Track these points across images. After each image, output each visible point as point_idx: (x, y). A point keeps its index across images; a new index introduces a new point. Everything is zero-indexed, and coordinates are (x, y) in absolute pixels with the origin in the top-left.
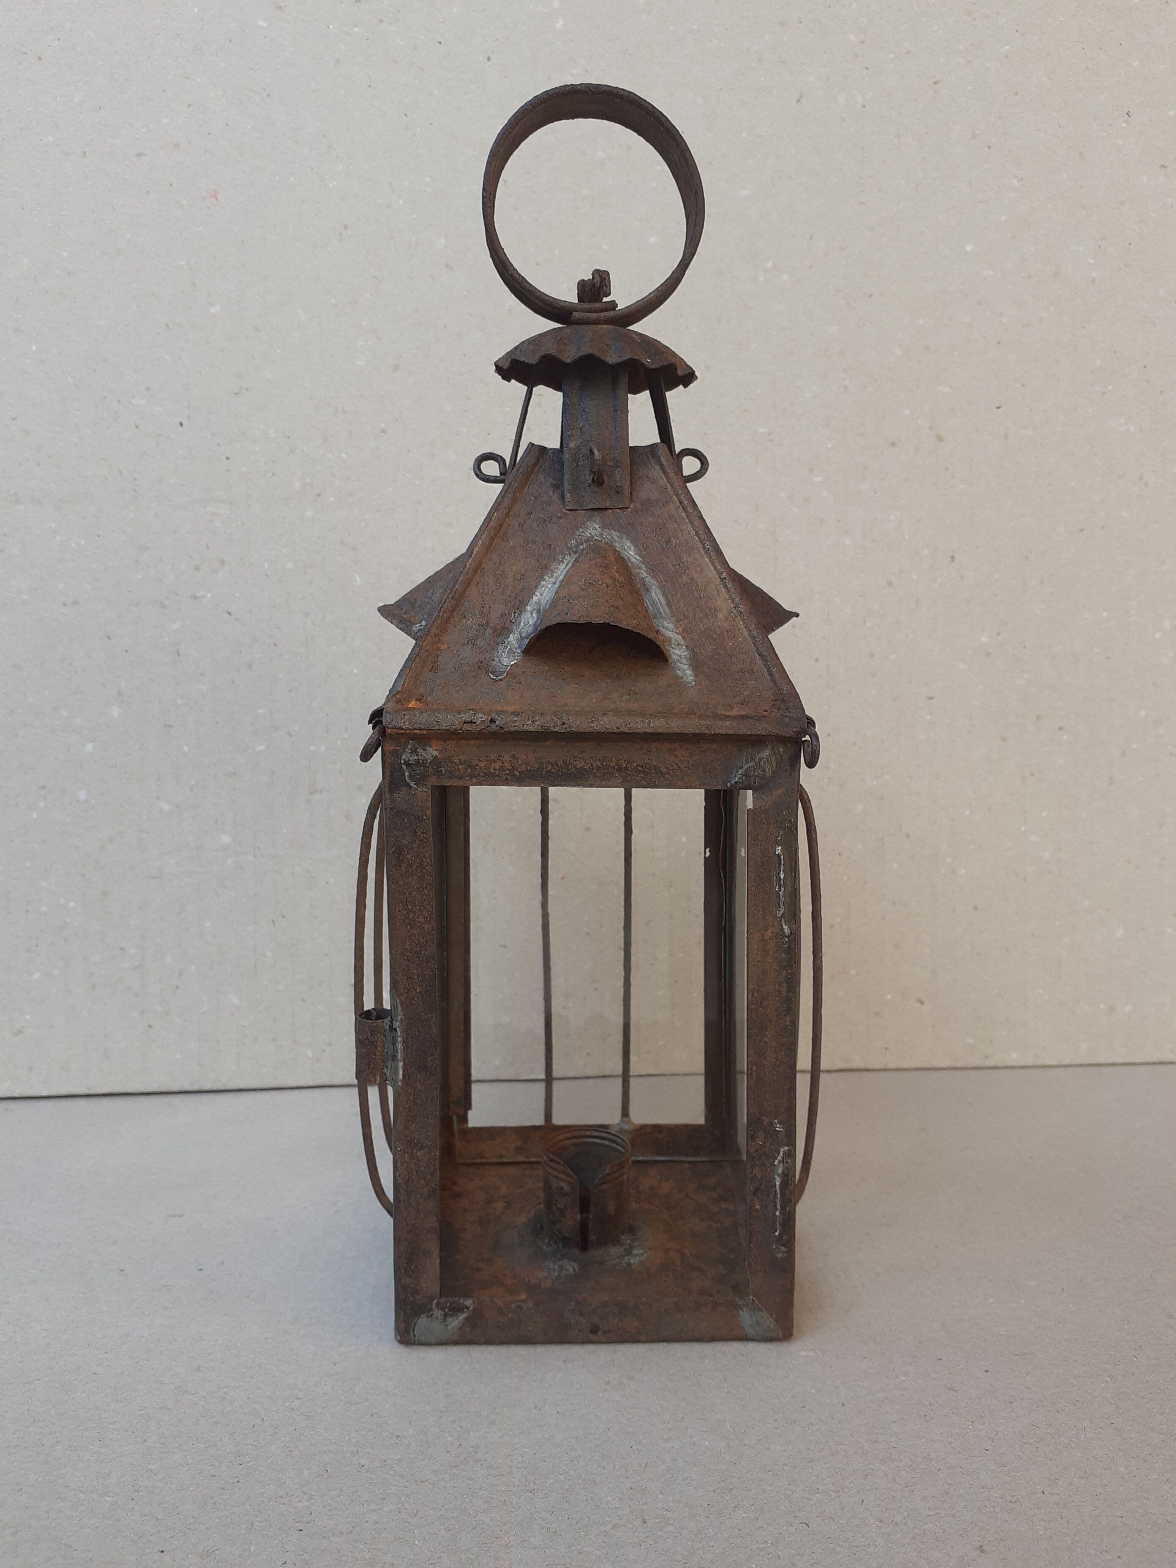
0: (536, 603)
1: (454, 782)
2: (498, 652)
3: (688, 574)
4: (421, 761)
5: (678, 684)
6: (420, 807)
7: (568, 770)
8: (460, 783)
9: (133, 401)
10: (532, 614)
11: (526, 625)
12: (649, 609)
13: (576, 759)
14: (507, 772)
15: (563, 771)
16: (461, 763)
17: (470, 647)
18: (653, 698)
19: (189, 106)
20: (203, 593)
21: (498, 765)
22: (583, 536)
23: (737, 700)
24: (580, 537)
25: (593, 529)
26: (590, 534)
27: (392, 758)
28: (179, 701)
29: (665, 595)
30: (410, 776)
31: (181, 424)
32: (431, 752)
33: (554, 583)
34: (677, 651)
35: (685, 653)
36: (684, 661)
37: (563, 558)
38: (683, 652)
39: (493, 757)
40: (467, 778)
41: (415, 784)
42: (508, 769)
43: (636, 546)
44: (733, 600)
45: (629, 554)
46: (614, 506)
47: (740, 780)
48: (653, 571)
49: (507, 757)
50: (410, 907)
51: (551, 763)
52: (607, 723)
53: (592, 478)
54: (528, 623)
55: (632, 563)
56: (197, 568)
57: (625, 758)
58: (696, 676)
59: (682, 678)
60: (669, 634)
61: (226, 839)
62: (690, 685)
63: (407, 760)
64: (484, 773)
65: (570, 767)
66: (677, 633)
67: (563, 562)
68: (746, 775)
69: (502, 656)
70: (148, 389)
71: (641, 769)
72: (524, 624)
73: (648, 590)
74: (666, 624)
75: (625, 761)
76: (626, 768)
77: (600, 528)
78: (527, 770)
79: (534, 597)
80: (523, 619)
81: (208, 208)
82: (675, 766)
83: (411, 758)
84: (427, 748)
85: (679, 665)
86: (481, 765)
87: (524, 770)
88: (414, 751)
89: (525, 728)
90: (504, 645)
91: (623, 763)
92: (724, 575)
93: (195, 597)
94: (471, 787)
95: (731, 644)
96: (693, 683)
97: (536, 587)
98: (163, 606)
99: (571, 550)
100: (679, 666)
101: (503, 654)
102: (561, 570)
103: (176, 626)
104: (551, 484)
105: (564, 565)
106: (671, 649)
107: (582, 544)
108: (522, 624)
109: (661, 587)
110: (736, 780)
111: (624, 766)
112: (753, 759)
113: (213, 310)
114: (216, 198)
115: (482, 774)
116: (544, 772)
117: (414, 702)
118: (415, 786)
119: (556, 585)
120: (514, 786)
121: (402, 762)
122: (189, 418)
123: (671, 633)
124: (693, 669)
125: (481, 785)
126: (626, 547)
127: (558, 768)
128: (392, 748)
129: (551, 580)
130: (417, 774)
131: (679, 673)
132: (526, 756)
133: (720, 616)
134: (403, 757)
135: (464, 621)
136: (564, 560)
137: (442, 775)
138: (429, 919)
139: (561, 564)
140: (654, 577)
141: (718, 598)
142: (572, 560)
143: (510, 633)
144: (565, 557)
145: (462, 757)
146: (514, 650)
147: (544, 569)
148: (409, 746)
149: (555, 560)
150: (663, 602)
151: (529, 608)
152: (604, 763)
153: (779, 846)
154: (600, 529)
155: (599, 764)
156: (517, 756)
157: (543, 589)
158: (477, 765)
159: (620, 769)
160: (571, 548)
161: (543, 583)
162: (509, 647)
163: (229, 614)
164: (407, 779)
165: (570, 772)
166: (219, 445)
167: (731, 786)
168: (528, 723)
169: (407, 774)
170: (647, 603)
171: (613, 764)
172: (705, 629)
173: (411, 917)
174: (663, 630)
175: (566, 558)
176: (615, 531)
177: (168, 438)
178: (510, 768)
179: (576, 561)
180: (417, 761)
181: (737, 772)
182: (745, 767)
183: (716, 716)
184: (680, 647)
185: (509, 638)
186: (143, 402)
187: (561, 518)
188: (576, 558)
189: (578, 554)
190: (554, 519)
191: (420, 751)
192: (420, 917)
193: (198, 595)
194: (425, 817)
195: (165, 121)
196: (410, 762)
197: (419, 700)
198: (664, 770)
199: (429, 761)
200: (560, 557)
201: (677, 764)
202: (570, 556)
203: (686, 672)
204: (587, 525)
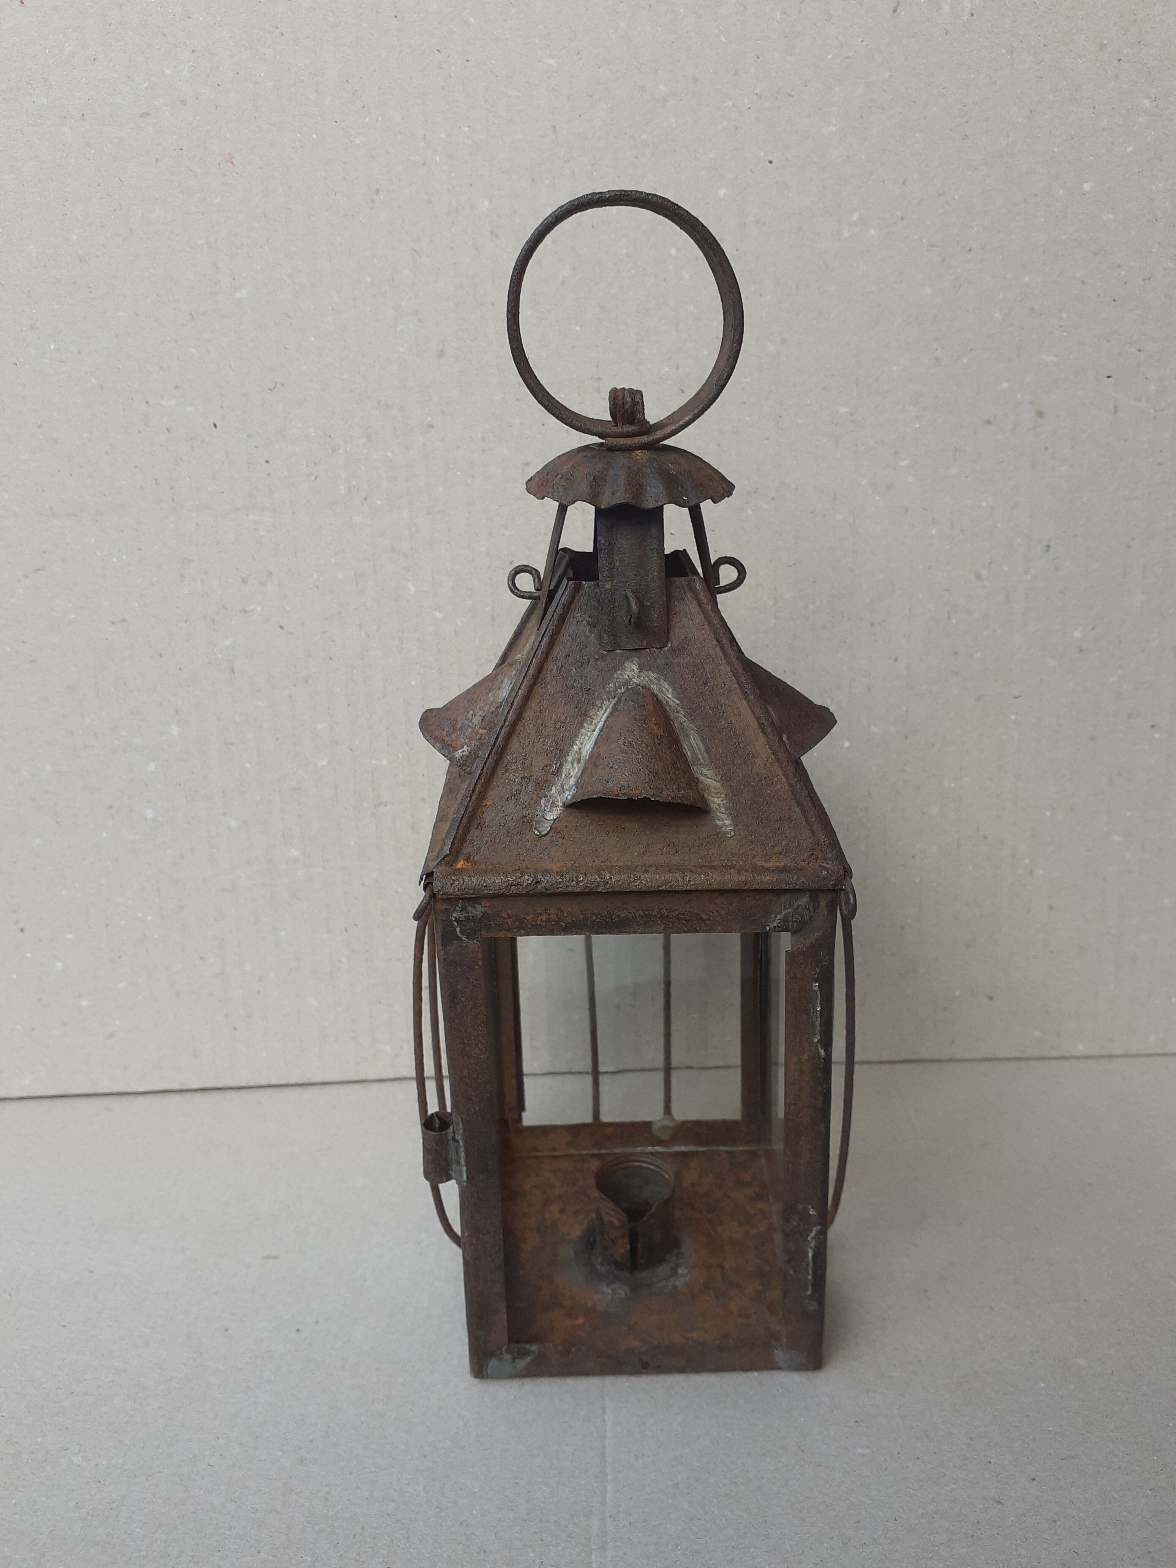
0: (577, 752)
1: (502, 934)
2: (541, 806)
3: (726, 718)
4: (471, 918)
5: (718, 836)
6: (472, 958)
7: (612, 920)
8: (509, 935)
9: (163, 402)
10: (572, 764)
11: (567, 776)
12: (688, 755)
13: (619, 909)
14: (553, 923)
15: (608, 920)
16: (509, 918)
17: (514, 802)
18: (693, 850)
19: (193, 51)
20: (253, 607)
21: (544, 918)
22: (621, 679)
23: (776, 849)
24: (618, 680)
25: (631, 671)
26: (628, 676)
27: (444, 916)
28: (237, 718)
29: (703, 740)
30: (461, 932)
31: (215, 426)
32: (478, 910)
33: (594, 731)
34: (716, 800)
35: (724, 802)
36: (723, 810)
37: (601, 704)
38: (722, 801)
39: (539, 910)
40: (515, 930)
41: (466, 938)
42: (554, 921)
43: (674, 689)
44: (771, 747)
45: (668, 697)
46: (651, 646)
47: (779, 925)
48: (692, 715)
49: (553, 910)
50: (466, 1042)
51: (595, 914)
52: (648, 880)
53: (628, 619)
54: (570, 774)
55: (670, 706)
56: (245, 581)
57: (667, 908)
58: (736, 825)
59: (721, 828)
60: (708, 781)
61: (294, 853)
62: (729, 836)
63: (457, 917)
64: (531, 924)
65: (614, 917)
66: (716, 780)
67: (601, 707)
68: (785, 920)
69: (545, 810)
70: (177, 387)
71: (683, 916)
72: (565, 775)
73: (687, 736)
74: (705, 771)
75: (667, 910)
76: (667, 916)
77: (637, 669)
78: (573, 921)
79: (574, 746)
80: (564, 770)
81: (225, 175)
82: (716, 913)
83: (461, 916)
84: (476, 905)
85: (719, 814)
86: (528, 918)
87: (569, 921)
88: (464, 909)
89: (570, 889)
90: (546, 798)
91: (665, 911)
92: (763, 720)
93: (245, 612)
94: (518, 938)
95: (769, 792)
96: (732, 833)
97: (576, 736)
98: (213, 621)
99: (610, 696)
100: (718, 816)
101: (546, 808)
102: (600, 717)
103: (227, 642)
104: (588, 622)
105: (603, 711)
106: (711, 798)
107: (621, 688)
108: (563, 775)
109: (699, 731)
110: (775, 924)
111: (666, 914)
112: (791, 906)
113: (238, 295)
114: (232, 163)
115: (530, 926)
116: (589, 923)
117: (462, 862)
118: (466, 939)
119: (596, 732)
120: (560, 935)
121: (453, 919)
122: (223, 418)
123: (710, 780)
124: (732, 819)
125: (528, 935)
126: (664, 690)
127: (602, 918)
128: (443, 907)
129: (592, 727)
130: (469, 929)
131: (719, 823)
132: (571, 910)
133: (759, 761)
134: (454, 915)
135: (507, 774)
136: (603, 705)
137: (492, 928)
138: (484, 1051)
139: (600, 710)
140: (693, 721)
141: (756, 743)
142: (611, 705)
143: (552, 786)
144: (603, 701)
145: (509, 912)
146: (557, 803)
147: (583, 716)
148: (459, 905)
149: (593, 706)
150: (703, 749)
151: (570, 759)
152: (647, 913)
153: (816, 982)
154: (637, 671)
155: (641, 913)
156: (562, 908)
157: (583, 737)
158: (525, 918)
159: (662, 917)
160: (609, 692)
161: (583, 730)
162: (551, 801)
163: (282, 628)
164: (458, 933)
165: (614, 921)
166: (256, 447)
167: (769, 930)
168: (572, 884)
169: (458, 930)
170: (686, 750)
171: (655, 913)
172: (743, 776)
173: (468, 1049)
174: (702, 777)
175: (605, 703)
176: (653, 672)
177: (203, 441)
178: (556, 919)
179: (615, 708)
180: (467, 918)
181: (776, 917)
182: (784, 913)
183: (755, 869)
184: (719, 795)
185: (551, 790)
186: (173, 403)
187: (598, 660)
188: (615, 705)
189: (616, 699)
190: (592, 661)
191: (470, 908)
192: (476, 1049)
193: (247, 609)
194: (477, 967)
195: (168, 72)
196: (460, 919)
197: (467, 860)
198: (705, 917)
199: (479, 917)
200: (599, 703)
201: (717, 911)
202: (609, 701)
203: (724, 822)
204: (625, 666)
